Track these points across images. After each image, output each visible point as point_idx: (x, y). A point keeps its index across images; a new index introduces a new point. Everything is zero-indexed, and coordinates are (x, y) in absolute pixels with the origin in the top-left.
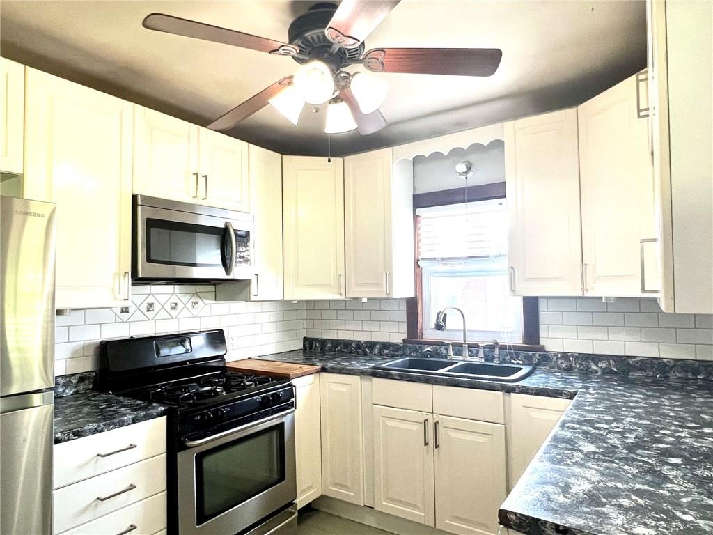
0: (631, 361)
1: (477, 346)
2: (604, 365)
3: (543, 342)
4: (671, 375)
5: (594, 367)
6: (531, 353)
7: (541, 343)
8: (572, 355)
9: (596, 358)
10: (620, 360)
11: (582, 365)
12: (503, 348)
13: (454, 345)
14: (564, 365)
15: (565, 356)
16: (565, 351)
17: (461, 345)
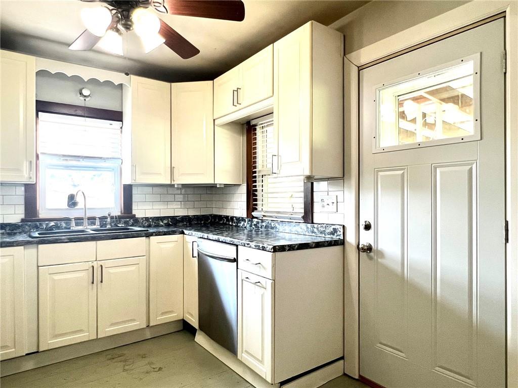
0: (178, 218)
1: (94, 218)
2: (166, 222)
3: (134, 212)
4: (193, 223)
5: (161, 223)
6: (128, 220)
7: (133, 213)
8: (151, 218)
9: (162, 219)
10: (173, 218)
11: (155, 223)
12: (112, 218)
13: (76, 219)
14: (146, 224)
15: (147, 219)
16: (146, 216)
17: (82, 219)
